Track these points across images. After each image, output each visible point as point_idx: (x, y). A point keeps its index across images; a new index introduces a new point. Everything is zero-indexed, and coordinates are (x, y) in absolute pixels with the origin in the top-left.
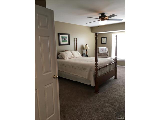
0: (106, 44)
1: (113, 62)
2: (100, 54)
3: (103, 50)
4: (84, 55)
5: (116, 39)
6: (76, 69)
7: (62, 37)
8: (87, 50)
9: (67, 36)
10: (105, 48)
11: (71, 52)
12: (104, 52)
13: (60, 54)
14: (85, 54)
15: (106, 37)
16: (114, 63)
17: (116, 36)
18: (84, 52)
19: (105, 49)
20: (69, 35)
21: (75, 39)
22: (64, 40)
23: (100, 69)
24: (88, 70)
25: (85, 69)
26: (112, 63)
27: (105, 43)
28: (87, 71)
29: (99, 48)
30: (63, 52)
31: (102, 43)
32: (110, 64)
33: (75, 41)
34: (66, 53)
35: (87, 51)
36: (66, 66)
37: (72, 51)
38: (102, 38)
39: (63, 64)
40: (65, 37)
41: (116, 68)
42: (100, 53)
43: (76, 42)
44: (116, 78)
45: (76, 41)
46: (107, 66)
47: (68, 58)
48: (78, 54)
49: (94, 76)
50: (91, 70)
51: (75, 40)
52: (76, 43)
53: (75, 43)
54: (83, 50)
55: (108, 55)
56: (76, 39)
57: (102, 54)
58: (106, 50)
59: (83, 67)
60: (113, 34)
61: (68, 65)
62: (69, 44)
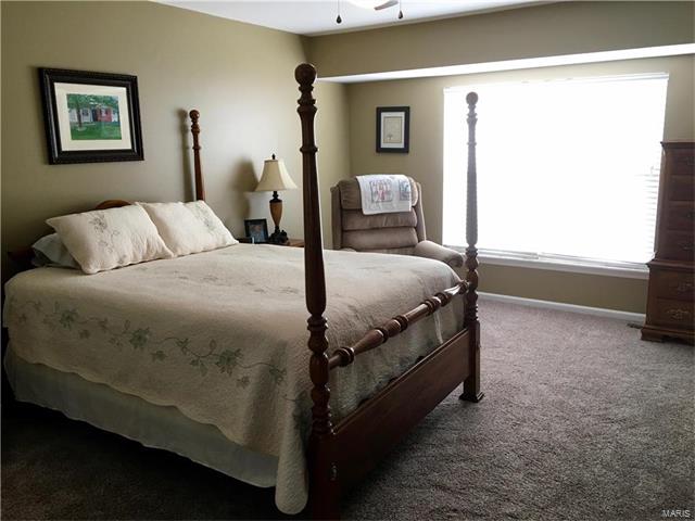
0: (405, 150)
1: (454, 284)
2: (368, 221)
3: (388, 193)
4: (257, 227)
5: (472, 120)
6: (160, 355)
7: (75, 102)
8: (275, 195)
9: (119, 93)
10: (401, 178)
11: (149, 211)
12: (396, 206)
13: (51, 231)
14: (265, 220)
15: (406, 110)
16: (454, 291)
17: (472, 99)
18: (262, 211)
19: (401, 185)
20: (131, 83)
21: (182, 114)
22: (95, 119)
23: (345, 359)
24: (251, 367)
25: (228, 360)
26: (447, 299)
27: (402, 146)
28: (245, 381)
29: (359, 178)
30: (74, 217)
31: (383, 145)
32: (432, 308)
33: (183, 130)
34: (102, 225)
35: (276, 202)
36: (85, 334)
37: (158, 208)
38: (380, 110)
39: (69, 318)
40: (96, 98)
41: (470, 324)
42: (365, 212)
43: (190, 135)
44: (471, 396)
45: (195, 130)
46: (405, 324)
47: (121, 261)
48: (208, 224)
49: (300, 420)
50: (273, 372)
51: (189, 122)
52: (191, 143)
53: (185, 148)
54: (249, 195)
55: (418, 229)
56: (194, 115)
57: (382, 223)
58: (403, 195)
59: (213, 344)
60: (452, 89)
61: (103, 324)
62: (136, 153)
